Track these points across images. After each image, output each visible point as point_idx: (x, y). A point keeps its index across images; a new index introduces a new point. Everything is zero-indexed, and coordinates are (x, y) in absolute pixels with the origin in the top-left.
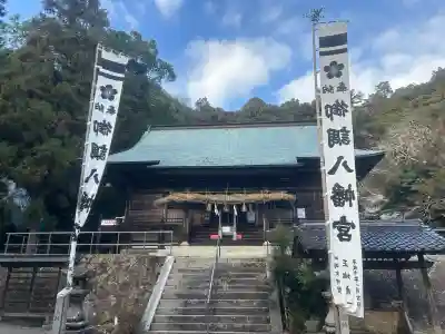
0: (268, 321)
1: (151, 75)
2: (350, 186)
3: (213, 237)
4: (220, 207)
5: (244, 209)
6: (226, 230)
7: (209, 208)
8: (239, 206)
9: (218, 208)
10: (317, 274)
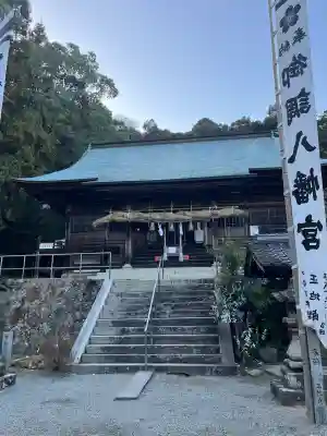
0: (218, 351)
1: (91, 89)
2: (312, 170)
3: (157, 258)
4: (165, 226)
5: (191, 227)
6: (172, 250)
7: (152, 228)
8: (186, 225)
9: (162, 227)
10: (276, 295)
